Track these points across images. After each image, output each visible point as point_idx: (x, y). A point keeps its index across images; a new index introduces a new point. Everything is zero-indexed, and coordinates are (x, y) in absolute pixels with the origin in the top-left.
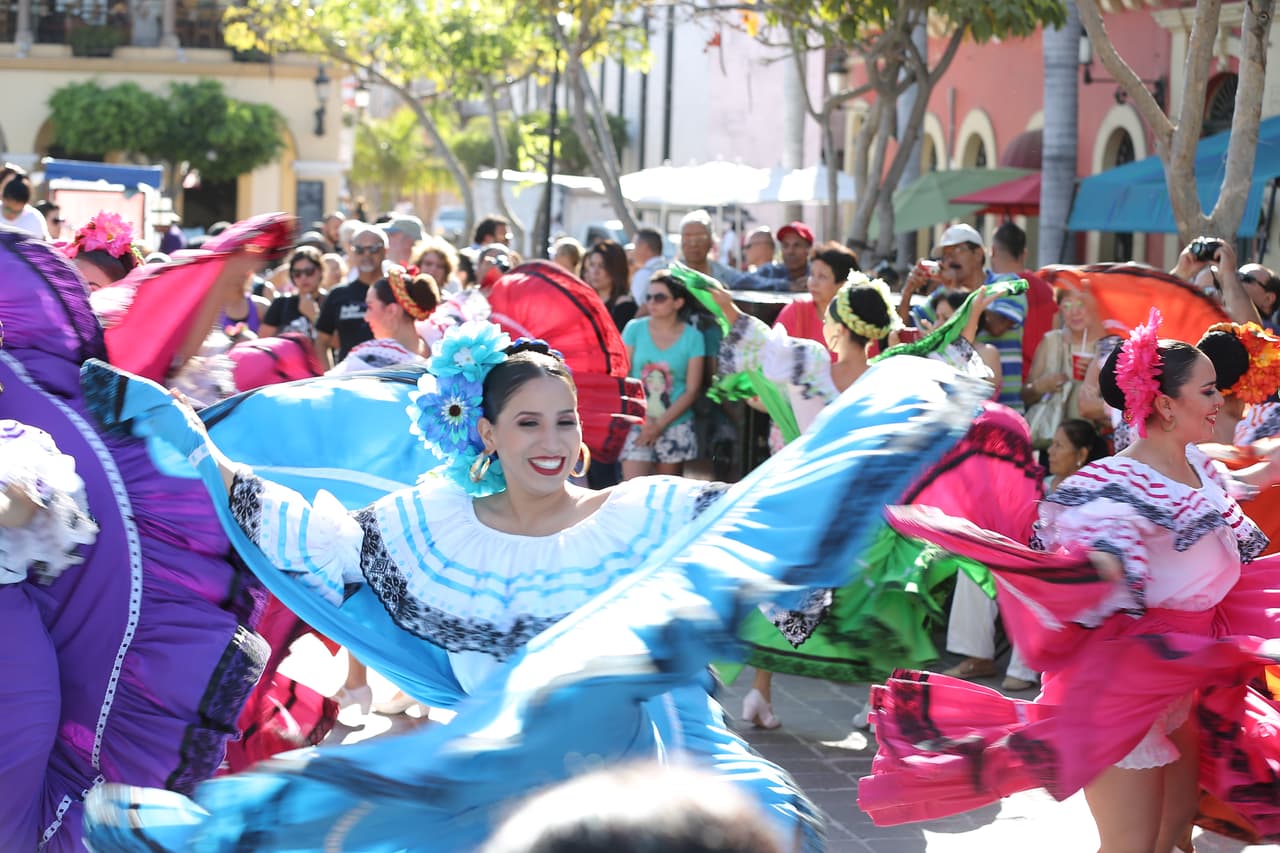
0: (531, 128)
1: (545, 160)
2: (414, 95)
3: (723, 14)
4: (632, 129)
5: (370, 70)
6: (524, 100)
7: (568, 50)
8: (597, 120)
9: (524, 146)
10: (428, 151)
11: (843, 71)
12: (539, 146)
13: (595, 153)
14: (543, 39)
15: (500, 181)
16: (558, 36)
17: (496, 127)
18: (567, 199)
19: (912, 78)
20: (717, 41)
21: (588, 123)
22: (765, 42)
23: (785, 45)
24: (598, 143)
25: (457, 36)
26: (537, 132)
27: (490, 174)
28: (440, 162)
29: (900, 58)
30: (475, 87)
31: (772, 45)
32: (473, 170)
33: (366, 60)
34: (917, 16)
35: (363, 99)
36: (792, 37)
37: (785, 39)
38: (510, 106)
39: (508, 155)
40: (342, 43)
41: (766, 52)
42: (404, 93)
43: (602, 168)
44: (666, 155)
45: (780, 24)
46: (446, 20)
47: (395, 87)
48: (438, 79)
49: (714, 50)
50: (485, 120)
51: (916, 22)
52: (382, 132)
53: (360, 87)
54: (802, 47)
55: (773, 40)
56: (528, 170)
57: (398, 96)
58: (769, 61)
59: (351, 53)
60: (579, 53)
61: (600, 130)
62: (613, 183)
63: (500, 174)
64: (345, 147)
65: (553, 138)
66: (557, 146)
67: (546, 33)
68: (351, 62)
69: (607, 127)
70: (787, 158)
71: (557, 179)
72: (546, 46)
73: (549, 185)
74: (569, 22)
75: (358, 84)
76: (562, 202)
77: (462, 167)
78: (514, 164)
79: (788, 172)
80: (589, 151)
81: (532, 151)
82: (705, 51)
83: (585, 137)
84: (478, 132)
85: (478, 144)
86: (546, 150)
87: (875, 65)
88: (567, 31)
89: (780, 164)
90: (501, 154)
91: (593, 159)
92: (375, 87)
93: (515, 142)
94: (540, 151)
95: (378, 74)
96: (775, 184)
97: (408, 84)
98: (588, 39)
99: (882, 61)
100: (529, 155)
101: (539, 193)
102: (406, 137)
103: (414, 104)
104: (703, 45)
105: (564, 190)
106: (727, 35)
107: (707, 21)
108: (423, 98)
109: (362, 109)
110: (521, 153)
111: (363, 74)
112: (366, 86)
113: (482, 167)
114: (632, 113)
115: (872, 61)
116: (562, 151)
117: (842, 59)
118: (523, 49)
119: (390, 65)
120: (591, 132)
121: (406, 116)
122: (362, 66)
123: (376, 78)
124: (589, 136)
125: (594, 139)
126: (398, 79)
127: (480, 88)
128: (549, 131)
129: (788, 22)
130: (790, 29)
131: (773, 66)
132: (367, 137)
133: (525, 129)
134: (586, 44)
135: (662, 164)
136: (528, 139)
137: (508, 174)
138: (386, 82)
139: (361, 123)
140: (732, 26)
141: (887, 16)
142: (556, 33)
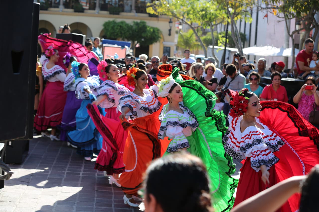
0: (221, 36)
1: (224, 44)
2: (193, 26)
3: (268, 9)
4: (247, 37)
5: (182, 20)
6: (220, 29)
7: (231, 17)
8: (237, 35)
9: (220, 40)
10: (197, 41)
11: (299, 24)
12: (223, 40)
13: (236, 42)
14: (225, 14)
15: (213, 48)
16: (229, 13)
17: (213, 35)
18: (230, 53)
19: (314, 27)
20: (266, 16)
21: (235, 35)
22: (278, 17)
23: (283, 18)
24: (237, 40)
25: (204, 12)
26: (223, 37)
27: (211, 47)
28: (199, 43)
29: (311, 22)
30: (208, 25)
31: (280, 17)
32: (208, 45)
33: (181, 18)
34: (315, 12)
35: (181, 27)
36: (285, 16)
37: (283, 16)
38: (217, 30)
39: (215, 42)
40: (176, 13)
41: (279, 19)
42: (191, 26)
43: (238, 46)
44: (256, 43)
45: (282, 13)
46: (201, 9)
47: (189, 25)
48: (199, 23)
49: (266, 18)
50: (210, 33)
51: (315, 13)
52: (185, 36)
53: (180, 24)
54: (287, 18)
55: (280, 16)
56: (220, 46)
57: (189, 27)
58: (279, 21)
59: (178, 15)
60: (233, 18)
61: (238, 37)
62: (241, 50)
63: (213, 47)
64: (176, 39)
65: (226, 38)
66: (228, 40)
67: (225, 13)
68: (178, 18)
69: (240, 36)
70: (285, 45)
71: (227, 48)
72: (225, 16)
73: (225, 50)
74: (231, 10)
75: (179, 23)
76: (229, 54)
77: (205, 45)
78: (217, 44)
79: (285, 49)
80: (235, 42)
81: (221, 41)
82: (264, 18)
83: (234, 39)
84: (209, 36)
85: (209, 39)
86: (225, 41)
87: (305, 23)
88: (231, 12)
89: (283, 47)
90: (214, 42)
91: (236, 44)
92: (184, 24)
93: (217, 39)
94: (223, 41)
95: (184, 21)
96: (282, 51)
97: (192, 24)
98: (236, 14)
99: (307, 22)
100: (220, 42)
101: (223, 52)
102: (191, 36)
103: (193, 28)
104: (263, 17)
105: (229, 51)
106: (269, 14)
107: (265, 11)
108: (195, 27)
109: (180, 30)
110: (219, 42)
111: (181, 21)
112: (182, 24)
113: (209, 45)
114: (247, 33)
115: (304, 22)
116: (229, 41)
117: (299, 21)
118: (220, 17)
119: (187, 19)
120: (236, 37)
121: (191, 31)
122: (180, 19)
123: (184, 22)
124: (235, 38)
125: (236, 39)
126: (189, 23)
127: (209, 25)
128: (225, 37)
129: (284, 12)
130: (284, 14)
131: (280, 23)
132: (182, 36)
133: (220, 36)
134: (235, 16)
135: (254, 46)
136: (220, 38)
137: (215, 47)
138: (186, 23)
139: (180, 33)
140: (270, 12)
141: (308, 12)
142: (228, 13)
